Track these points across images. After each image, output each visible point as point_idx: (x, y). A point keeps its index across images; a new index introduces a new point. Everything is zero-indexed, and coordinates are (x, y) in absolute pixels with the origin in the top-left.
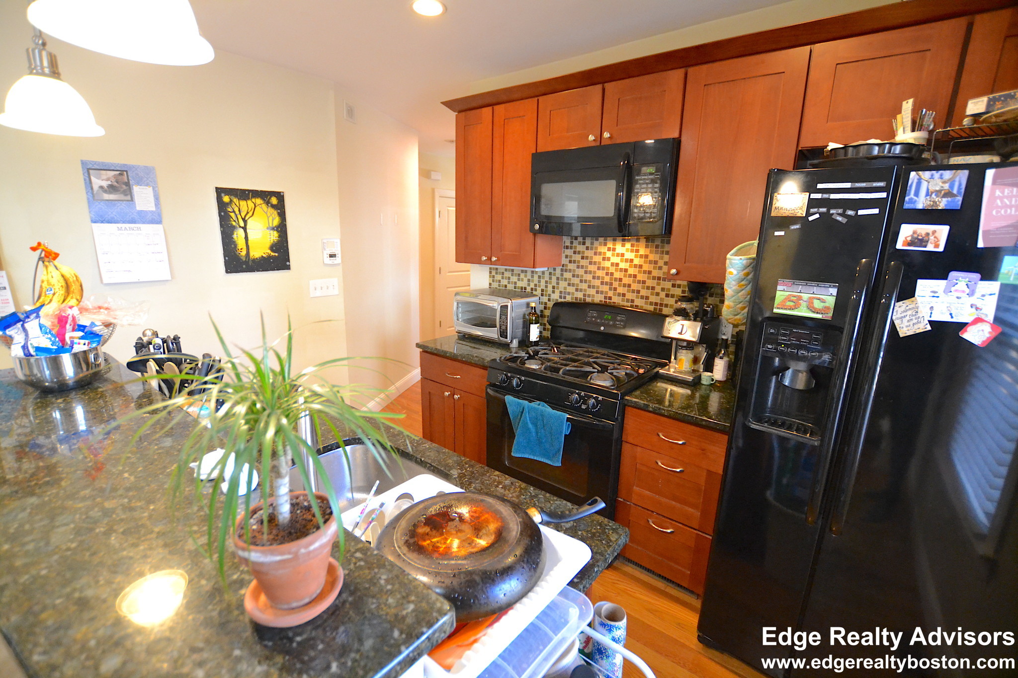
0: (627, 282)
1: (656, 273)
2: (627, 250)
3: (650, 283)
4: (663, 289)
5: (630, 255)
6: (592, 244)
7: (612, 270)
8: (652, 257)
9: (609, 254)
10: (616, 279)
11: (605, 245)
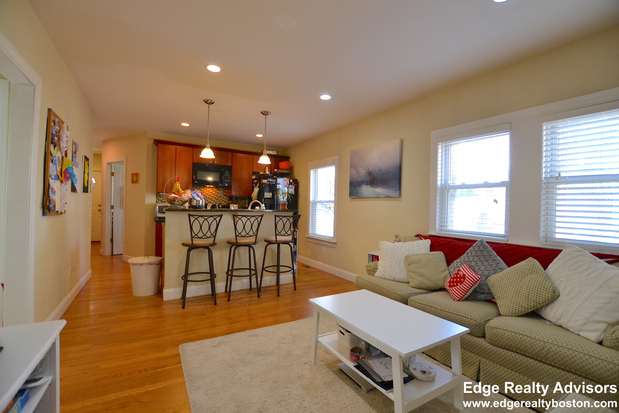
0: (215, 197)
1: (219, 196)
2: (210, 190)
3: (217, 198)
4: (221, 200)
5: (211, 191)
6: (199, 188)
7: (206, 195)
8: (217, 191)
9: (205, 191)
10: (208, 198)
11: (204, 188)
